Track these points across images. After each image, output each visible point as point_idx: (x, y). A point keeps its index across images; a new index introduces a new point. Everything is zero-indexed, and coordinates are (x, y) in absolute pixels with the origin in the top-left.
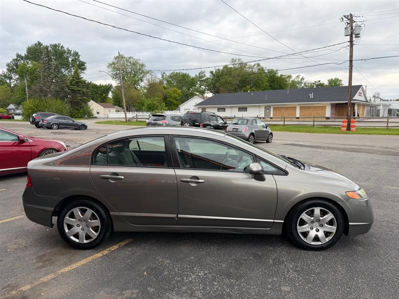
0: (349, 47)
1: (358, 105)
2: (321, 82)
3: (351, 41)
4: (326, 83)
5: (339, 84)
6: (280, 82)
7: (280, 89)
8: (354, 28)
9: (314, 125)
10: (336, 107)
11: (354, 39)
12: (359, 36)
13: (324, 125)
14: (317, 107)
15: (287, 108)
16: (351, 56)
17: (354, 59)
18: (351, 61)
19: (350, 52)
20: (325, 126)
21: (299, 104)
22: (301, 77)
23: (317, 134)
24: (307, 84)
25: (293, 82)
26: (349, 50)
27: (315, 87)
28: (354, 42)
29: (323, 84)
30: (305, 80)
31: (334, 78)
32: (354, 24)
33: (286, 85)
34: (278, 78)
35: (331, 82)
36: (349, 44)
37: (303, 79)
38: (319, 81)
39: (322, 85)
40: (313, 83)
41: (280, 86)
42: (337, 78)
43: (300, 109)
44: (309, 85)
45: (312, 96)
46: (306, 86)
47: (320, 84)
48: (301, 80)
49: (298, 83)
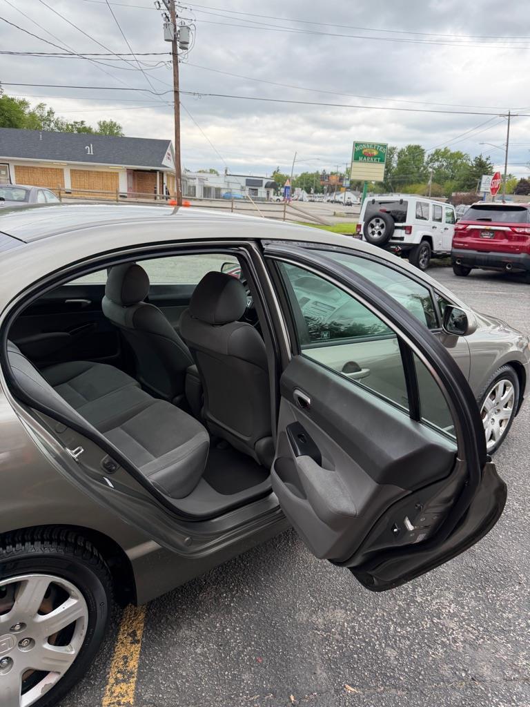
0: (172, 65)
1: (167, 175)
2: (87, 125)
3: (175, 54)
4: (96, 128)
5: (117, 133)
6: (9, 111)
7: (9, 126)
8: (178, 29)
10: (134, 176)
11: (179, 51)
12: (185, 46)
14: (102, 172)
16: (176, 83)
17: (181, 88)
18: (176, 92)
19: (175, 75)
21: (68, 164)
22: (47, 109)
24: (60, 125)
25: (32, 115)
26: (173, 70)
27: (75, 132)
28: (179, 57)
29: (90, 129)
30: (56, 116)
31: (108, 121)
32: (178, 21)
33: (21, 120)
35: (104, 126)
36: (171, 58)
37: (51, 113)
38: (82, 122)
39: (88, 130)
40: (72, 125)
41: (9, 120)
42: (114, 121)
43: (72, 176)
44: (64, 127)
45: (90, 150)
46: (59, 129)
47: (85, 128)
48: (49, 115)
49: (42, 119)
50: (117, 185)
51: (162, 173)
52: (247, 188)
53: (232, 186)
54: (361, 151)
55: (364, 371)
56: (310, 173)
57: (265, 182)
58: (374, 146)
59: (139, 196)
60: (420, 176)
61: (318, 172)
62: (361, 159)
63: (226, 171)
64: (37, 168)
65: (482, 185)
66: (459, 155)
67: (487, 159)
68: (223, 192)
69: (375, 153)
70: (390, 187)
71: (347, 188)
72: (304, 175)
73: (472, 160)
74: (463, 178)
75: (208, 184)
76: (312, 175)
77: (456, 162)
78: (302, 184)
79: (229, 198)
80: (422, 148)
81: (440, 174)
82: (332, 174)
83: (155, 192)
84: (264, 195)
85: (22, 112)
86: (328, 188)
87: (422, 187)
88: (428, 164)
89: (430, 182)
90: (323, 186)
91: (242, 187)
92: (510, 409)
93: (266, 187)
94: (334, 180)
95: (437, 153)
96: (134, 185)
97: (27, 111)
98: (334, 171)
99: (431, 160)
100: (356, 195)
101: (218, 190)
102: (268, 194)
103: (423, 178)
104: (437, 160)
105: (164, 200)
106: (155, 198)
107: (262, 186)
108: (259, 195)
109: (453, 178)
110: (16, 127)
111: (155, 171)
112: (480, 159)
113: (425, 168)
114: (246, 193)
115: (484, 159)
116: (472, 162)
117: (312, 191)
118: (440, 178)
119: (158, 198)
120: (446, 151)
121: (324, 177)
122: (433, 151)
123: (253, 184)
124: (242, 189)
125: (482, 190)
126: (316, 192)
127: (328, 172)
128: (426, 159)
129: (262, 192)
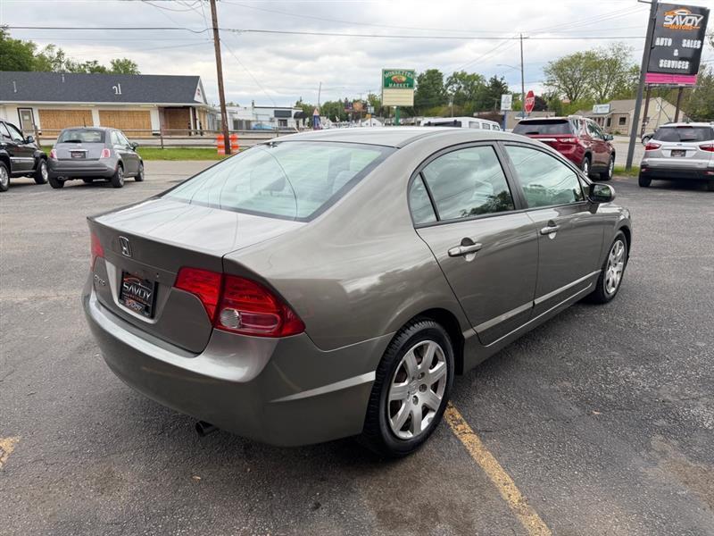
1: (200, 111)
2: (100, 64)
4: (109, 67)
5: (133, 71)
6: (17, 54)
7: (20, 69)
9: (162, 145)
10: (165, 113)
13: (182, 145)
14: (133, 111)
15: (71, 113)
16: (215, 20)
18: (216, 30)
19: (212, 13)
20: (183, 147)
21: (97, 106)
22: (56, 50)
23: (179, 162)
25: (41, 57)
27: (88, 72)
29: (104, 68)
30: (66, 58)
31: (121, 60)
33: (31, 63)
34: (8, 45)
35: (117, 65)
38: (95, 62)
39: (102, 70)
40: (84, 65)
41: (19, 63)
42: (128, 59)
43: (100, 117)
44: (76, 67)
45: (118, 90)
46: (71, 70)
47: (98, 67)
48: (59, 56)
49: (51, 60)
50: (150, 124)
51: (194, 109)
52: (276, 119)
53: (260, 118)
54: (390, 77)
55: (558, 227)
56: (333, 101)
57: (294, 112)
58: (402, 72)
59: (173, 133)
60: (440, 99)
61: (340, 101)
62: (390, 85)
63: (253, 104)
64: (63, 111)
65: (502, 104)
66: (475, 77)
67: (502, 79)
68: (253, 125)
69: (404, 79)
70: (412, 112)
71: (372, 114)
72: (327, 104)
73: (488, 80)
74: (480, 98)
75: (237, 117)
76: (336, 104)
77: (473, 83)
78: (326, 113)
79: (260, 129)
80: (440, 71)
81: (459, 96)
82: (354, 101)
83: (190, 128)
84: (295, 126)
85: (31, 54)
86: (353, 116)
87: (443, 109)
88: (447, 86)
89: (450, 104)
90: (348, 113)
91: (271, 119)
92: (621, 264)
93: (295, 117)
94: (358, 107)
95: (455, 75)
96: (166, 122)
97: (35, 53)
98: (356, 99)
99: (450, 83)
100: (380, 121)
101: (248, 122)
102: (298, 124)
103: (443, 100)
104: (456, 82)
105: (199, 136)
106: (190, 134)
107: (290, 116)
108: (289, 126)
109: (470, 100)
110: (27, 70)
111: (188, 107)
112: (495, 79)
113: (444, 91)
114: (276, 124)
115: (499, 79)
116: (488, 83)
117: (337, 119)
118: (460, 100)
119: (193, 133)
120: (463, 74)
121: (347, 105)
122: (452, 75)
123: (282, 115)
124: (271, 120)
125: (502, 108)
126: (342, 120)
127: (351, 100)
128: (445, 82)
129: (291, 122)
